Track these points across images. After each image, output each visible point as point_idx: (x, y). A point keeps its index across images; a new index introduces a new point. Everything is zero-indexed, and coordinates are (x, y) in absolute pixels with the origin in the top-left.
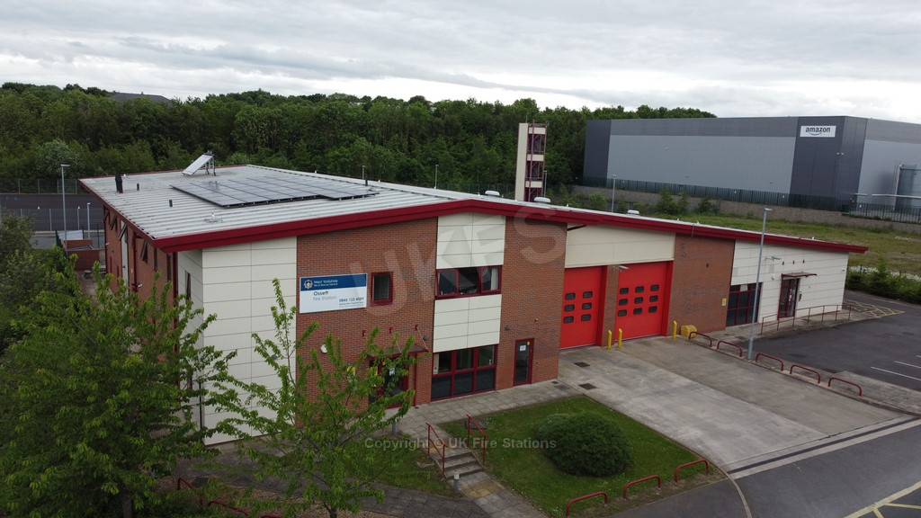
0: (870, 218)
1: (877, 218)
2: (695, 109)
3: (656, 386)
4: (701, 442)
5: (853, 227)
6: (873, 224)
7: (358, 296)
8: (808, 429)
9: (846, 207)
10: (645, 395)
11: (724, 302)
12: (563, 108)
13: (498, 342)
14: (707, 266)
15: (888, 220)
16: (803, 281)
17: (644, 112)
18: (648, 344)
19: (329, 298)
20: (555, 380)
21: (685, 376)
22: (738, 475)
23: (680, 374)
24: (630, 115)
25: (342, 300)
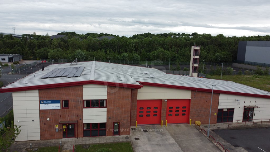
3: (160, 142)
7: (58, 106)
11: (215, 114)
13: (106, 122)
14: (207, 101)
16: (255, 109)
18: (178, 126)
19: (49, 106)
20: (127, 135)
21: (175, 140)
25: (53, 107)
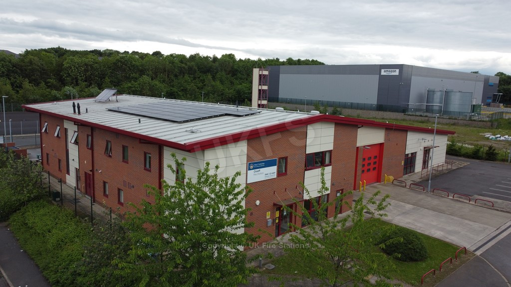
0: (417, 116)
1: (421, 116)
2: (315, 60)
3: (399, 210)
4: (447, 238)
5: (410, 120)
6: (420, 119)
8: (486, 226)
9: (404, 110)
10: (399, 215)
11: (403, 163)
12: (249, 59)
13: (330, 192)
14: (397, 144)
15: (426, 116)
16: (431, 150)
17: (290, 62)
19: (261, 173)
21: (409, 203)
22: (478, 253)
23: (405, 203)
24: (283, 63)
25: (266, 174)
